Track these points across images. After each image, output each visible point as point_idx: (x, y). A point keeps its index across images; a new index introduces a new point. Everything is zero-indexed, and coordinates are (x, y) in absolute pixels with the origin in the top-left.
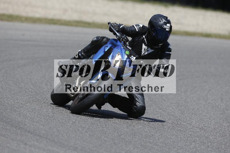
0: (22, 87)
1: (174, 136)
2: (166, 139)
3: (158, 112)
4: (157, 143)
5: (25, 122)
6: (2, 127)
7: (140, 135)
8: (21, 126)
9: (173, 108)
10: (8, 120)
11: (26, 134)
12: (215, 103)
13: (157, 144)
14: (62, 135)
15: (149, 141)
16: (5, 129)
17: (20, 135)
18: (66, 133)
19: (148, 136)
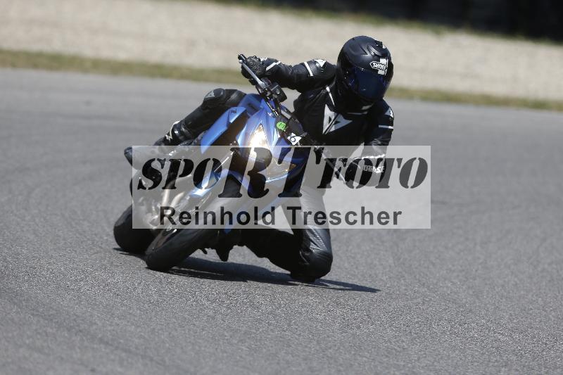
0: (84, 232)
1: (457, 352)
2: (437, 359)
3: (418, 292)
4: (414, 367)
5: (91, 316)
6: (36, 330)
7: (373, 350)
8: (82, 327)
9: (454, 284)
10: (51, 313)
11: (95, 346)
12: (558, 271)
13: (414, 370)
14: (182, 348)
15: (395, 364)
16: (44, 334)
17: (79, 348)
18: (193, 344)
19: (394, 351)
